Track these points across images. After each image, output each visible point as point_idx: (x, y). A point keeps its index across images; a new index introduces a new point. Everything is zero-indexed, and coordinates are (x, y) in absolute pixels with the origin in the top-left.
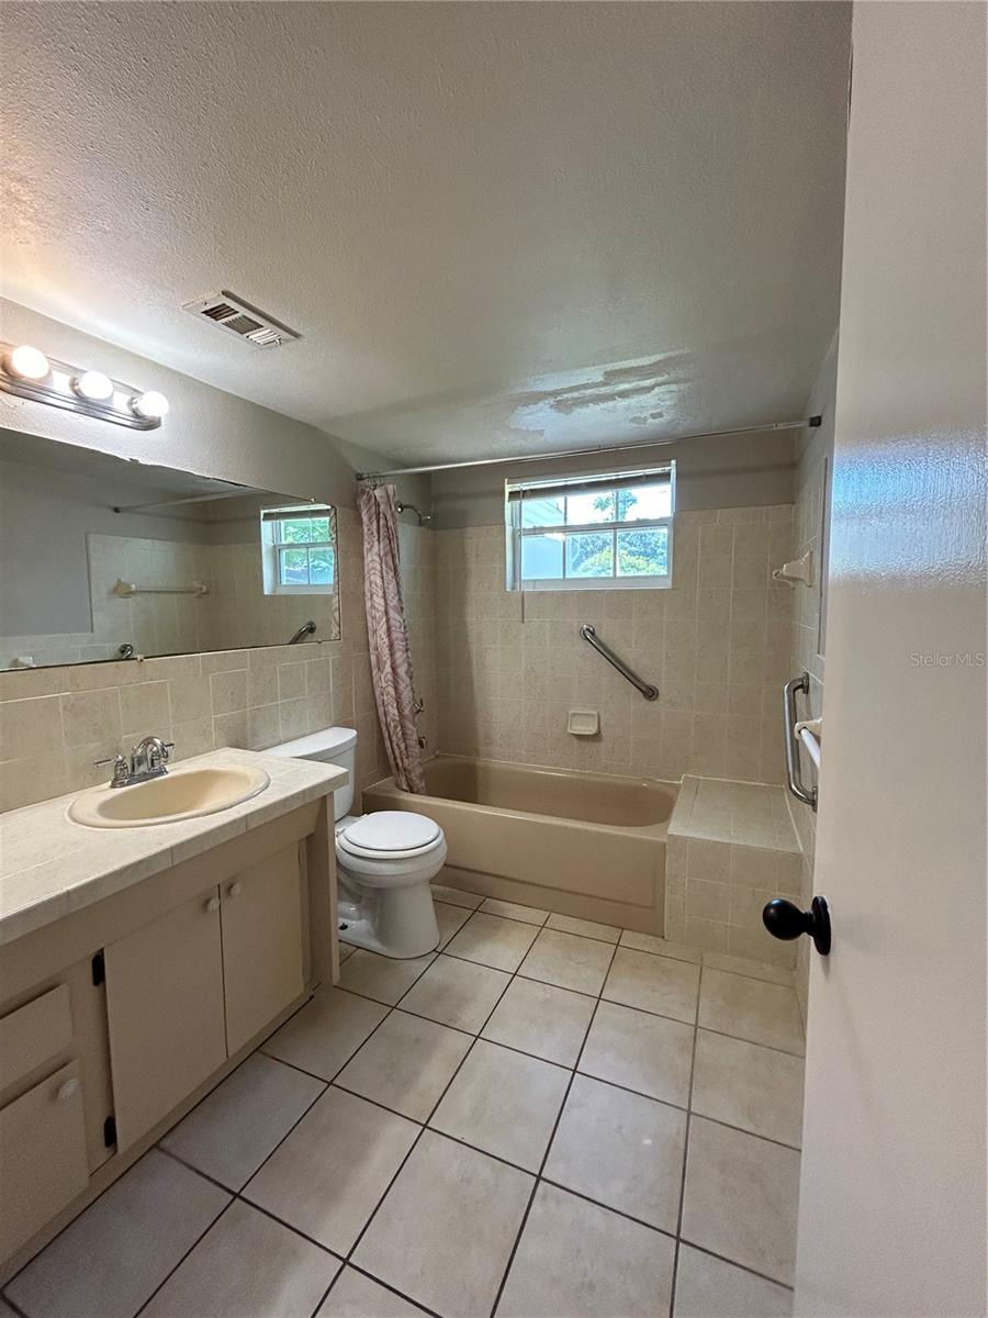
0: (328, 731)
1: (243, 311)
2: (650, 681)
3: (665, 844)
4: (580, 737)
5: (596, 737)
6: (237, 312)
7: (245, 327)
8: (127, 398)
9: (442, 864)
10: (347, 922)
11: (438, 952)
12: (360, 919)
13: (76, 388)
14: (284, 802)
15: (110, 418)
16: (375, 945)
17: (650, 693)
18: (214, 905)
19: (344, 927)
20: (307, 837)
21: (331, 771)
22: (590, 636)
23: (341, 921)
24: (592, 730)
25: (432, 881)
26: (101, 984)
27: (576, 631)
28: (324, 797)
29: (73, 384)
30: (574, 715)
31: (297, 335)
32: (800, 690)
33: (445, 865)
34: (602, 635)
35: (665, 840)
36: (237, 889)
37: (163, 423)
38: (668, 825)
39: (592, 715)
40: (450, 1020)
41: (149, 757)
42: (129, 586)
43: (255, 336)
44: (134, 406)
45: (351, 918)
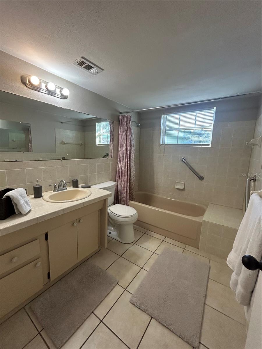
0: (108, 182)
1: (88, 63)
2: (201, 174)
3: (201, 223)
4: (178, 189)
5: (183, 190)
6: (86, 63)
7: (89, 68)
8: (59, 90)
9: (136, 220)
10: (111, 232)
11: (133, 243)
12: (114, 231)
13: (47, 87)
14: (94, 200)
15: (56, 96)
16: (118, 239)
17: (201, 178)
18: (75, 224)
19: (110, 233)
20: (101, 209)
21: (108, 192)
22: (183, 160)
23: (109, 231)
24: (182, 187)
25: (133, 224)
26: (47, 240)
27: (180, 159)
28: (105, 199)
29: (46, 86)
30: (177, 183)
31: (103, 70)
32: (253, 181)
33: (137, 220)
34: (188, 160)
35: (202, 221)
36: (81, 221)
37: (69, 97)
38: (203, 217)
39: (183, 183)
40: (135, 262)
41: (62, 185)
42: (64, 142)
43: (92, 70)
44: (61, 92)
45: (112, 231)
